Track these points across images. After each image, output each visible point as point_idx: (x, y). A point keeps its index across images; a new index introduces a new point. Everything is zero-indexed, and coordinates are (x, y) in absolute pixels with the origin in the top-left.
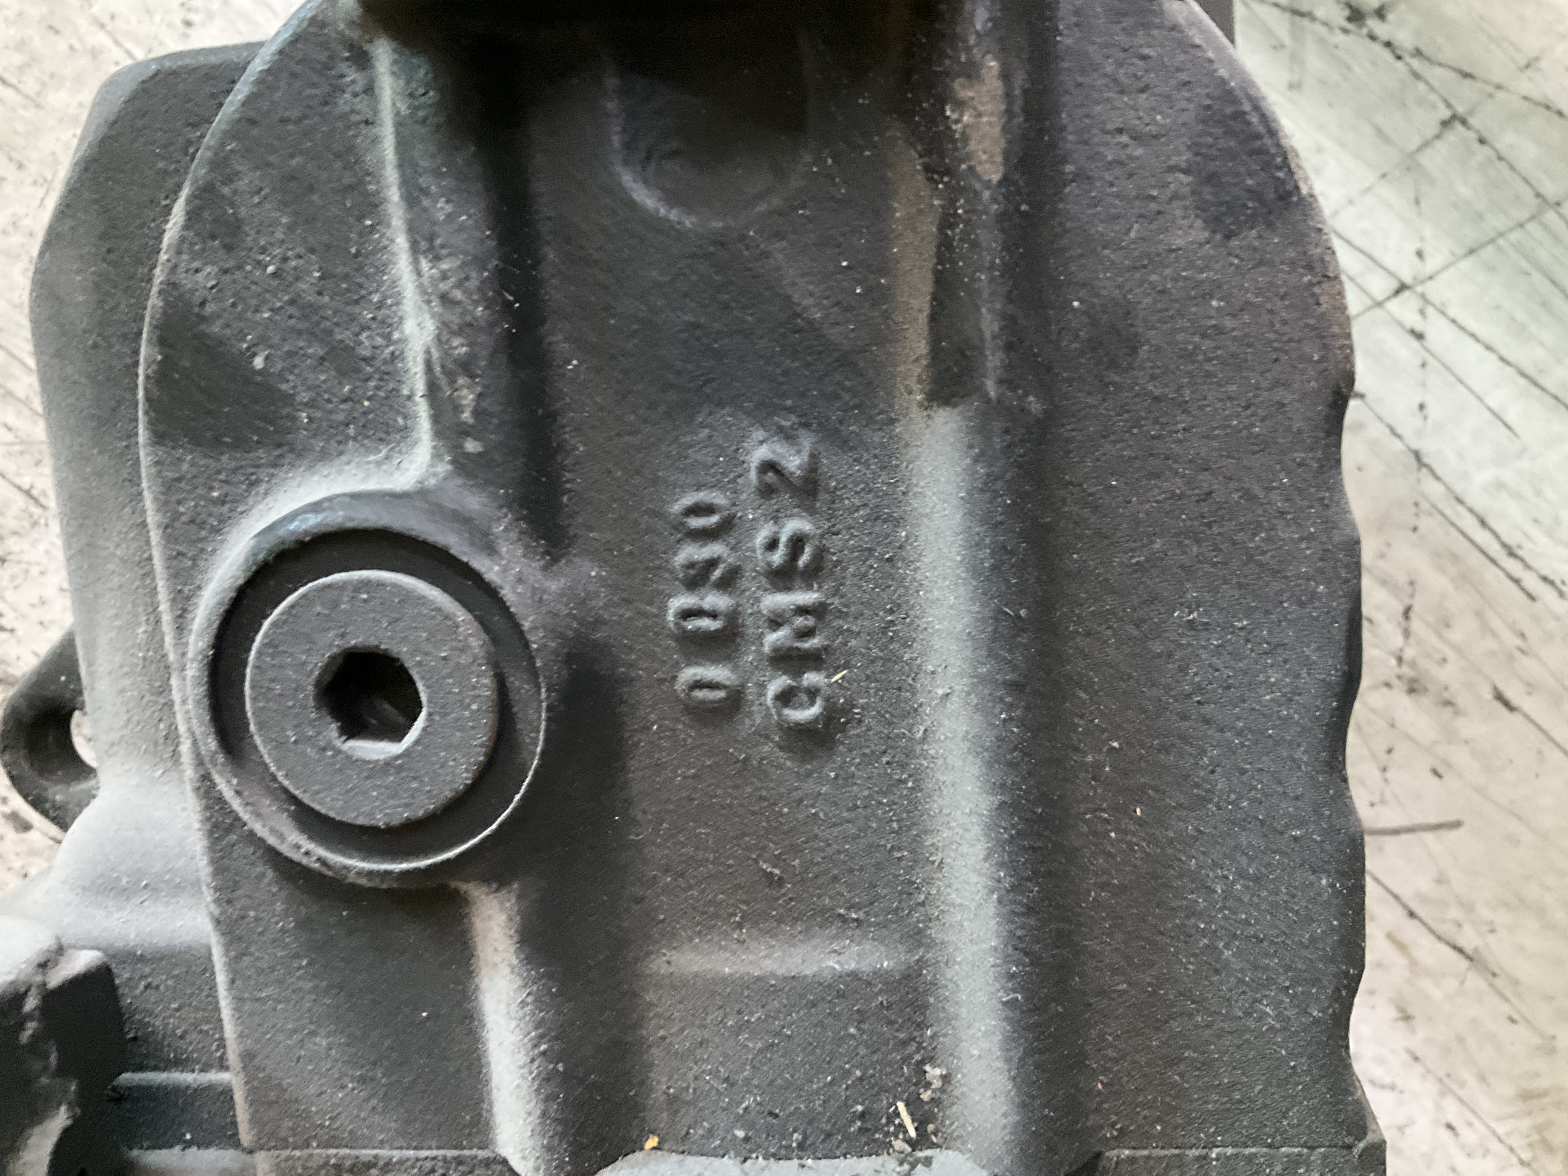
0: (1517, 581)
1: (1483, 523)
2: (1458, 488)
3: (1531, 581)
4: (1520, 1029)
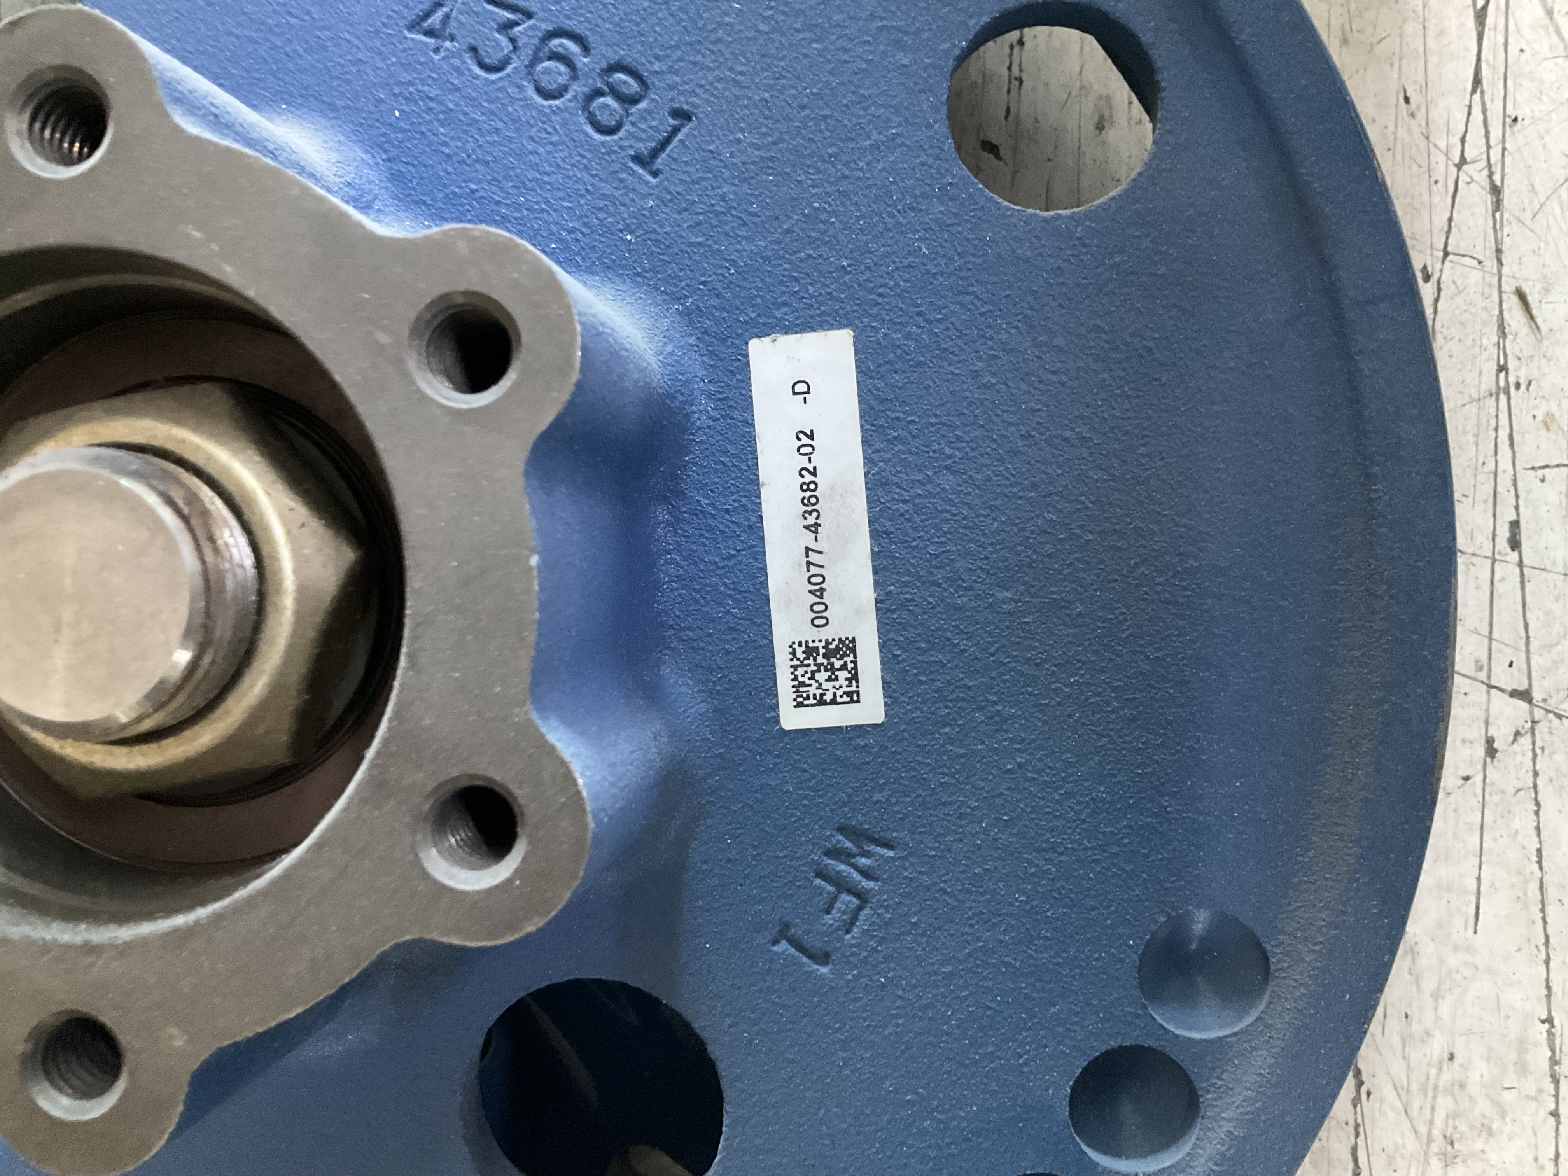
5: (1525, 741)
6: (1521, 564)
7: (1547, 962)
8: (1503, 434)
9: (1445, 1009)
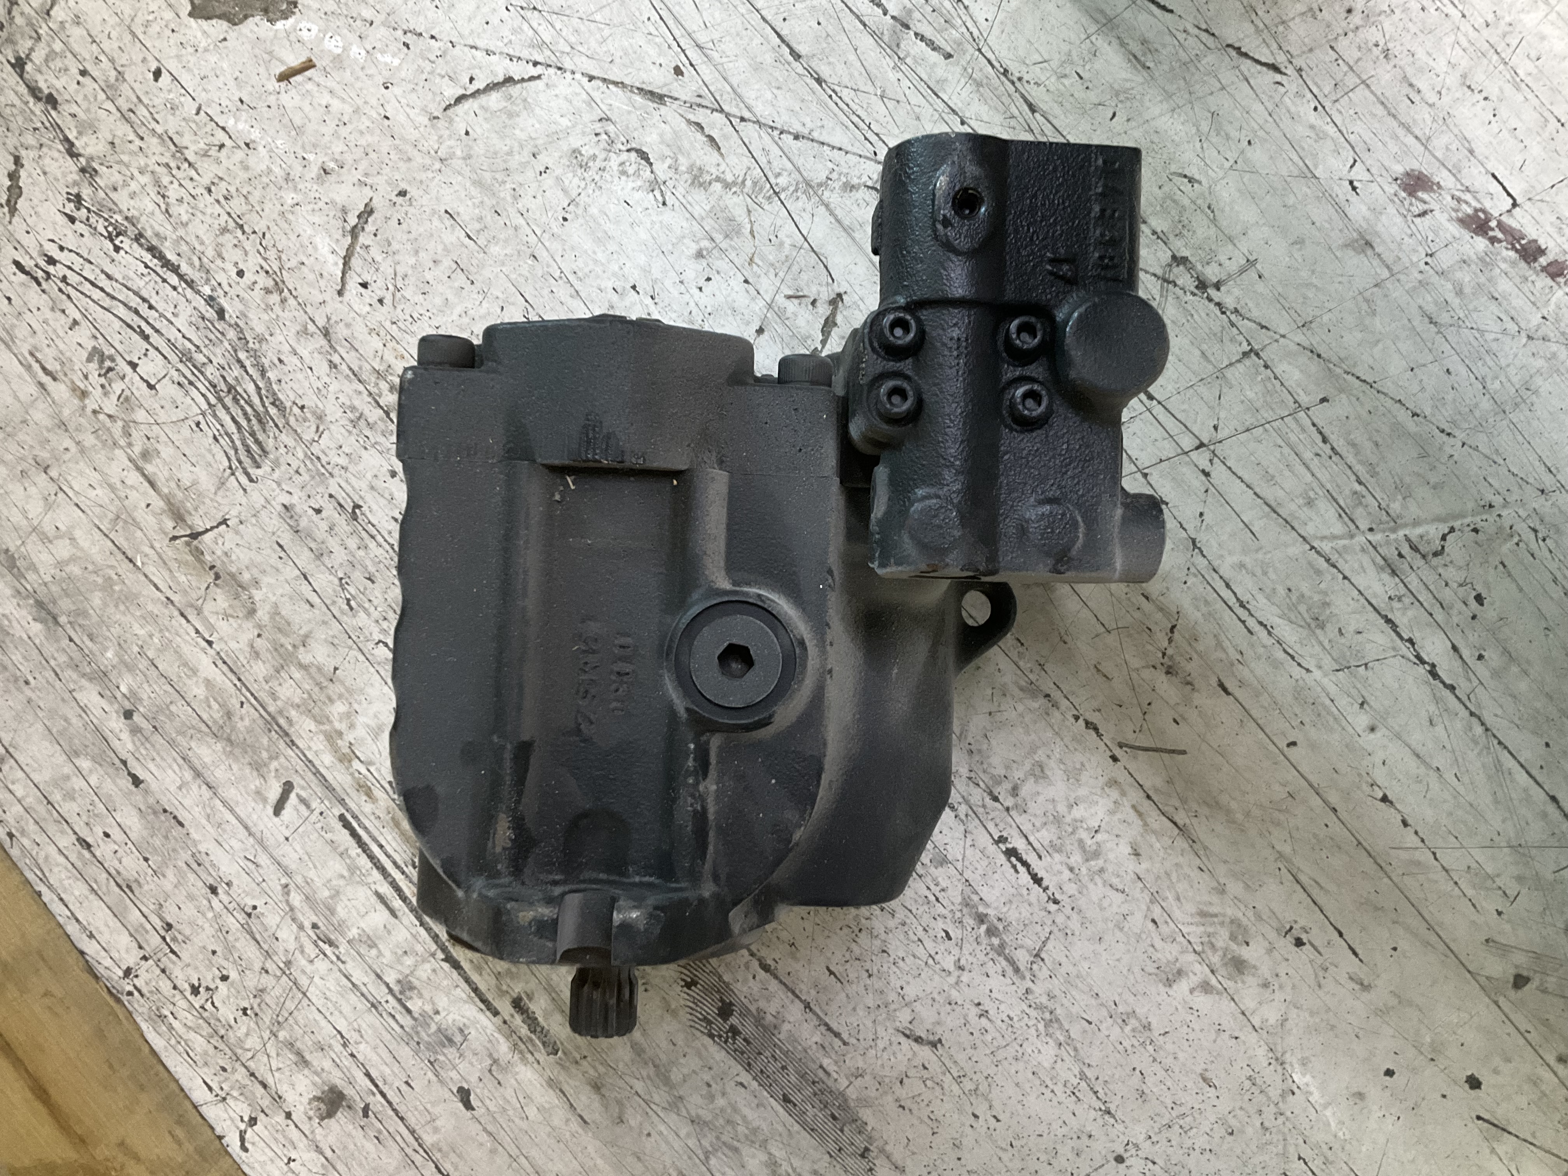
0: (1243, 622)
1: (1228, 586)
2: (1215, 564)
3: (1251, 623)
4: (1206, 876)
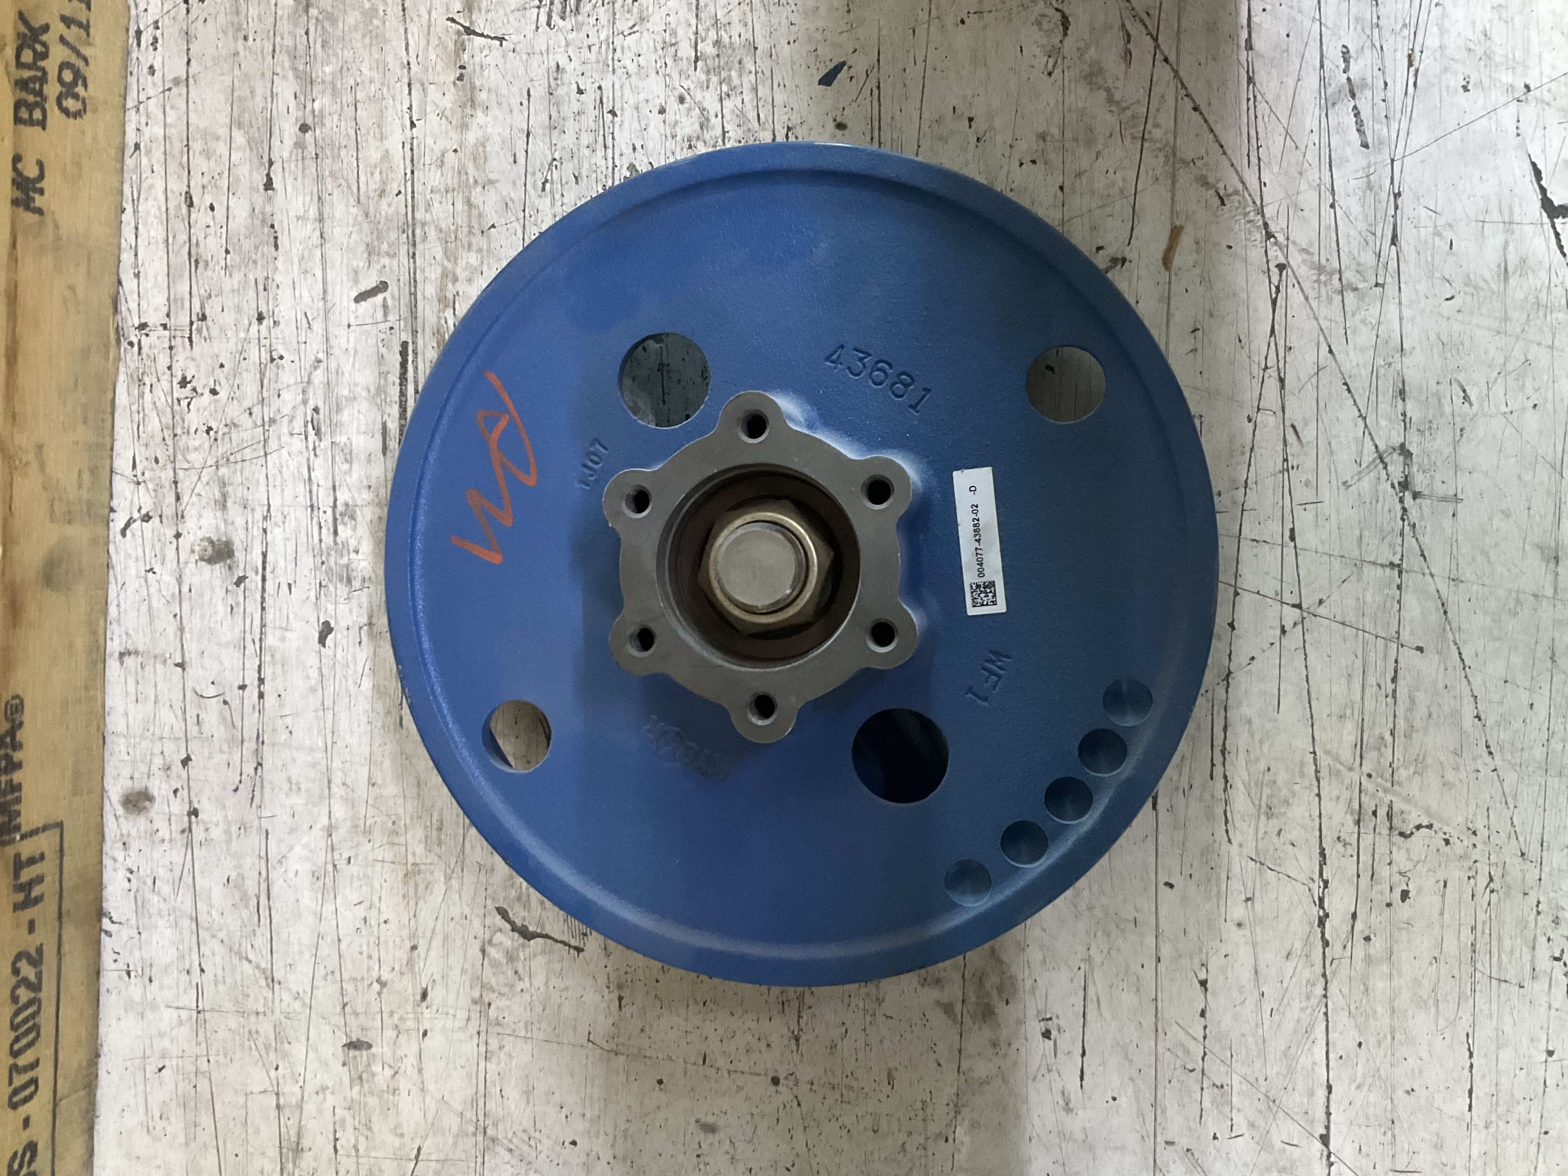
5: (1300, 627)
6: (1295, 547)
7: (1312, 726)
8: (1286, 489)
9: (1265, 748)
